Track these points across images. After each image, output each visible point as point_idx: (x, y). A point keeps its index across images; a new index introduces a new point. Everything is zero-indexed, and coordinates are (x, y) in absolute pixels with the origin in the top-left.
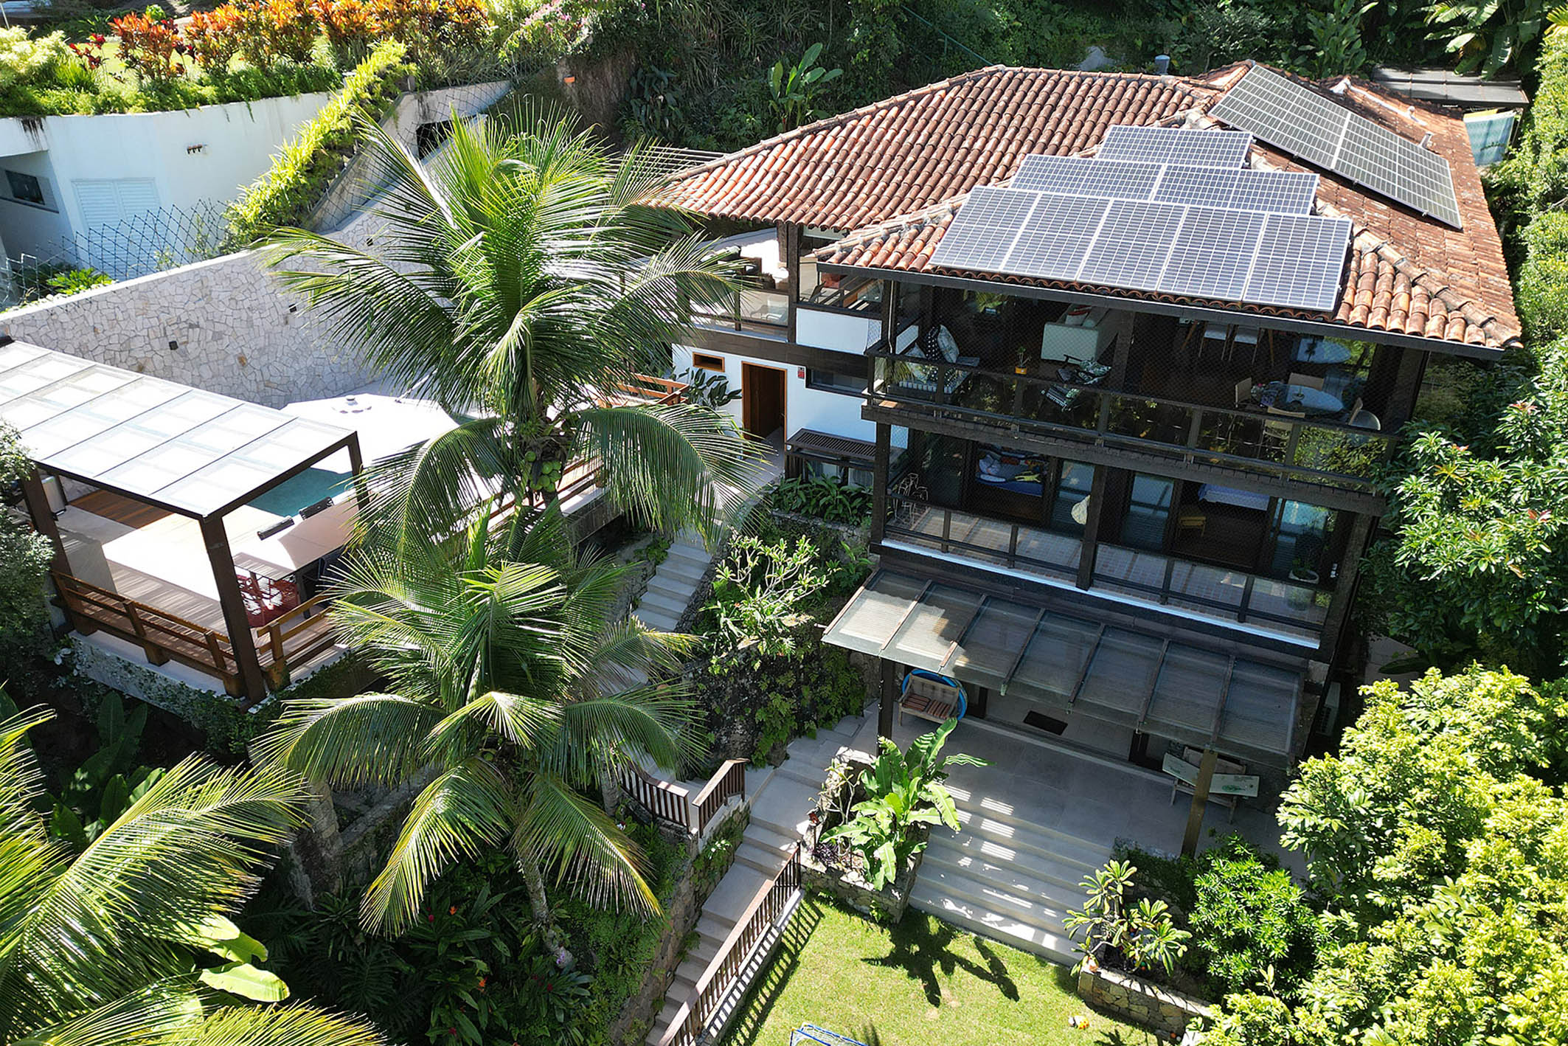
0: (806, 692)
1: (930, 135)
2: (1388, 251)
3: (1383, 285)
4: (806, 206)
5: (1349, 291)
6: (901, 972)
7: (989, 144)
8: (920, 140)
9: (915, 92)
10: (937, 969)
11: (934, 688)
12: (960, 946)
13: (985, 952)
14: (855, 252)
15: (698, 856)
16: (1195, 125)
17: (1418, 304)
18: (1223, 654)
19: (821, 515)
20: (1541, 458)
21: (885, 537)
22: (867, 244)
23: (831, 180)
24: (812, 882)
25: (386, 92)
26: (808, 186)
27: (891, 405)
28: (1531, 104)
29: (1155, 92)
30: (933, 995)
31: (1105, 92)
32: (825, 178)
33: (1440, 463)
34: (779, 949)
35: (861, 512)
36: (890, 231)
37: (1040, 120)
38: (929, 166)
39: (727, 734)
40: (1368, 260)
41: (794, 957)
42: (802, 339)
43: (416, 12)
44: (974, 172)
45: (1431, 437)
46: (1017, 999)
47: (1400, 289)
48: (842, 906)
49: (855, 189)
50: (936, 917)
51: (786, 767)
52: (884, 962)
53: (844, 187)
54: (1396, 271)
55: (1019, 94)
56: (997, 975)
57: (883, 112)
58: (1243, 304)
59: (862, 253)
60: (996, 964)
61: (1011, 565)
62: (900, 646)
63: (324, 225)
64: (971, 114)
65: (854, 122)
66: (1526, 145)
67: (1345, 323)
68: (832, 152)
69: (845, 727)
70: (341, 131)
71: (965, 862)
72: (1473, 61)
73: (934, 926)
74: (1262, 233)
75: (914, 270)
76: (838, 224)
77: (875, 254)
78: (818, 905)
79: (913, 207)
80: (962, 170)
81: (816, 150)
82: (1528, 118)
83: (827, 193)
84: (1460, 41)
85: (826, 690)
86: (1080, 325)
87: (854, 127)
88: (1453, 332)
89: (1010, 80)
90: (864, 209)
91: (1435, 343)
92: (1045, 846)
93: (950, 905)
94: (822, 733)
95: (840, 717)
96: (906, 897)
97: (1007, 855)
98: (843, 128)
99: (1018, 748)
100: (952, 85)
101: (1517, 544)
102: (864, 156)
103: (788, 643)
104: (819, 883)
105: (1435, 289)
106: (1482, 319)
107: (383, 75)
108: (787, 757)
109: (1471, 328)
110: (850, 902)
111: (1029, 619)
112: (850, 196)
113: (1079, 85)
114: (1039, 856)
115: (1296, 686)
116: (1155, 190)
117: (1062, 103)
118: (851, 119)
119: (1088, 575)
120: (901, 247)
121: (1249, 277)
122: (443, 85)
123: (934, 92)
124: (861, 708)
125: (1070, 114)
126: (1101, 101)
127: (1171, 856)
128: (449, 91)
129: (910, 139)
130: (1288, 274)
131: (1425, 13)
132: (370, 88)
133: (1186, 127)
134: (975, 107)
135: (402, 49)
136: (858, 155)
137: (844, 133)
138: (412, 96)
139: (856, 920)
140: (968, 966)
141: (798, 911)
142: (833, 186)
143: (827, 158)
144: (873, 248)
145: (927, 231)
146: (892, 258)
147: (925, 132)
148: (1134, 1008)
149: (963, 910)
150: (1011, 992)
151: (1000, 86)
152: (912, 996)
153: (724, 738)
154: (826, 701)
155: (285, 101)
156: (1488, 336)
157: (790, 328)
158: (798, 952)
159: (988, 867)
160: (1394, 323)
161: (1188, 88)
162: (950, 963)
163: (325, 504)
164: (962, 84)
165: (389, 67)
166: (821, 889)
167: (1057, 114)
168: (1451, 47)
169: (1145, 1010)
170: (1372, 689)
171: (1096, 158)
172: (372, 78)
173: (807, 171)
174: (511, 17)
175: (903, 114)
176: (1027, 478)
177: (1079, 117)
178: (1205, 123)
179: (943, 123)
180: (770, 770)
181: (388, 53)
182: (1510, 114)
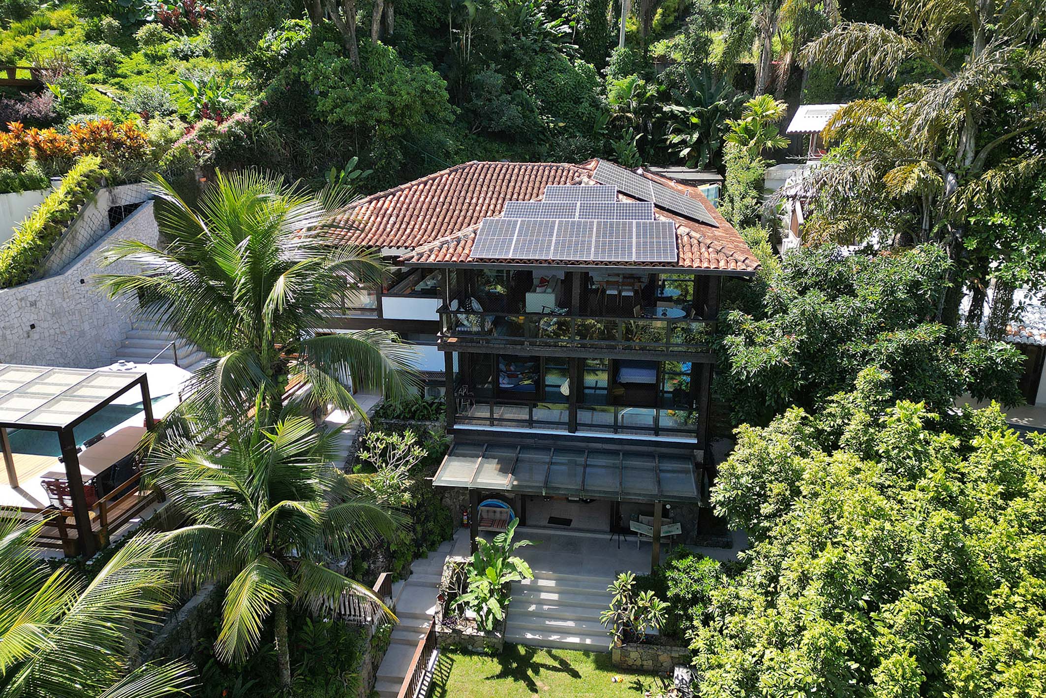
0: (419, 528)
1: (446, 198)
2: (693, 234)
3: (695, 249)
4: (384, 237)
5: (681, 253)
6: (510, 679)
7: (481, 200)
8: (441, 200)
9: (432, 176)
10: (530, 672)
11: (495, 512)
12: (540, 657)
13: (555, 658)
14: (426, 255)
15: (373, 637)
16: (587, 183)
17: (713, 256)
18: (650, 455)
19: (413, 418)
20: (785, 312)
21: (456, 423)
22: (431, 251)
23: (395, 223)
24: (444, 641)
25: (90, 187)
26: (382, 227)
27: (454, 340)
28: (725, 180)
29: (560, 171)
30: (532, 687)
31: (534, 172)
32: (391, 222)
33: (742, 323)
34: (433, 686)
35: (438, 411)
36: (443, 244)
37: (504, 187)
38: (449, 214)
39: (374, 563)
40: (686, 239)
41: (443, 688)
42: (386, 315)
43: (105, 139)
44: (476, 214)
45: (735, 312)
46: (580, 677)
47: (703, 250)
48: (466, 652)
49: (410, 226)
50: (522, 645)
51: (413, 578)
52: (499, 676)
53: (404, 226)
54: (699, 243)
55: (489, 176)
56: (565, 667)
57: (415, 187)
58: (635, 262)
59: (429, 256)
60: (563, 662)
61: (531, 427)
62: (479, 480)
63: (52, 272)
64: (466, 187)
65: (400, 193)
66: (727, 199)
67: (683, 266)
68: (391, 209)
69: (444, 547)
70: (62, 211)
71: (533, 608)
72: (692, 161)
73: (522, 650)
74: (634, 230)
75: (462, 261)
76: (407, 244)
77: (437, 256)
78: (450, 655)
79: (447, 233)
80: (469, 214)
81: (381, 209)
82: (724, 186)
83: (395, 230)
84: (685, 152)
85: (430, 525)
86: (545, 292)
87: (401, 196)
88: (732, 266)
89: (482, 168)
90: (419, 236)
91: (724, 272)
92: (577, 586)
93: (529, 636)
94: (431, 554)
95: (440, 543)
96: (503, 636)
97: (555, 597)
98: (394, 196)
99: (549, 538)
100: (451, 172)
101: (785, 352)
102: (411, 210)
103: (407, 496)
104: (449, 641)
105: (719, 249)
106: (743, 259)
107: (87, 176)
108: (411, 573)
109: (739, 264)
110: (470, 648)
111: (545, 457)
112: (408, 231)
113: (520, 170)
114: (575, 593)
115: (691, 466)
116: (577, 214)
117: (513, 178)
118: (398, 191)
119: (573, 425)
120: (451, 250)
121: (634, 250)
122: (123, 183)
123: (442, 176)
124: (452, 535)
125: (519, 184)
126: (533, 176)
127: (646, 574)
128: (128, 186)
129: (435, 199)
130: (652, 247)
131: (667, 139)
132: (79, 184)
133: (583, 185)
134: (467, 182)
135: (98, 160)
136: (407, 210)
137: (396, 198)
138: (105, 190)
139: (475, 658)
140: (548, 667)
141: (439, 661)
142: (397, 226)
143: (389, 212)
144: (435, 252)
145: (463, 243)
146: (448, 256)
147: (443, 196)
148: (645, 663)
149: (537, 637)
150: (575, 675)
151: (478, 171)
152: (521, 690)
153: (372, 566)
154: (431, 532)
155: (13, 195)
156: (747, 266)
157: (379, 309)
158: (445, 685)
159: (546, 607)
160: (705, 265)
161: (576, 169)
162: (536, 668)
163: (100, 438)
164: (456, 171)
165: (91, 171)
166: (450, 645)
167: (512, 184)
168: (682, 154)
169: (650, 662)
170: (739, 430)
171: (543, 201)
172: (81, 178)
173: (379, 219)
174: (162, 142)
175: (427, 187)
176: (526, 382)
177: (524, 185)
178: (592, 183)
179: (451, 191)
180: (403, 582)
181: (88, 163)
182: (716, 185)
